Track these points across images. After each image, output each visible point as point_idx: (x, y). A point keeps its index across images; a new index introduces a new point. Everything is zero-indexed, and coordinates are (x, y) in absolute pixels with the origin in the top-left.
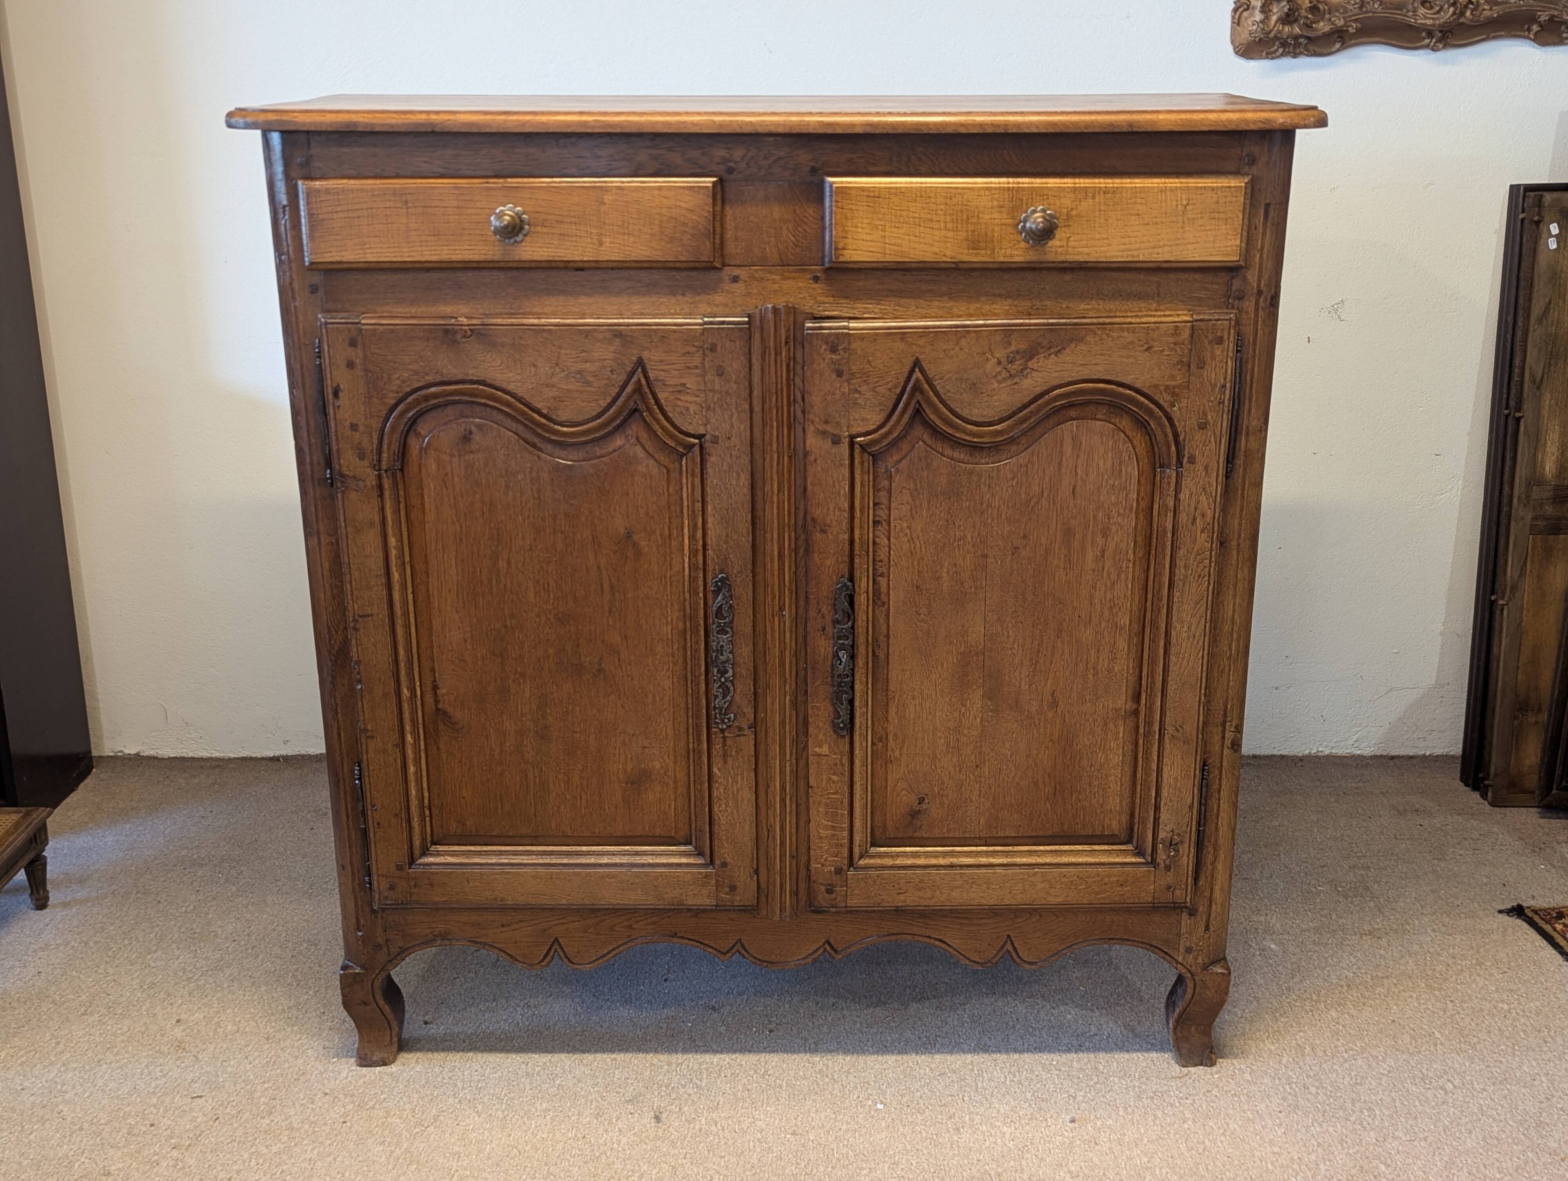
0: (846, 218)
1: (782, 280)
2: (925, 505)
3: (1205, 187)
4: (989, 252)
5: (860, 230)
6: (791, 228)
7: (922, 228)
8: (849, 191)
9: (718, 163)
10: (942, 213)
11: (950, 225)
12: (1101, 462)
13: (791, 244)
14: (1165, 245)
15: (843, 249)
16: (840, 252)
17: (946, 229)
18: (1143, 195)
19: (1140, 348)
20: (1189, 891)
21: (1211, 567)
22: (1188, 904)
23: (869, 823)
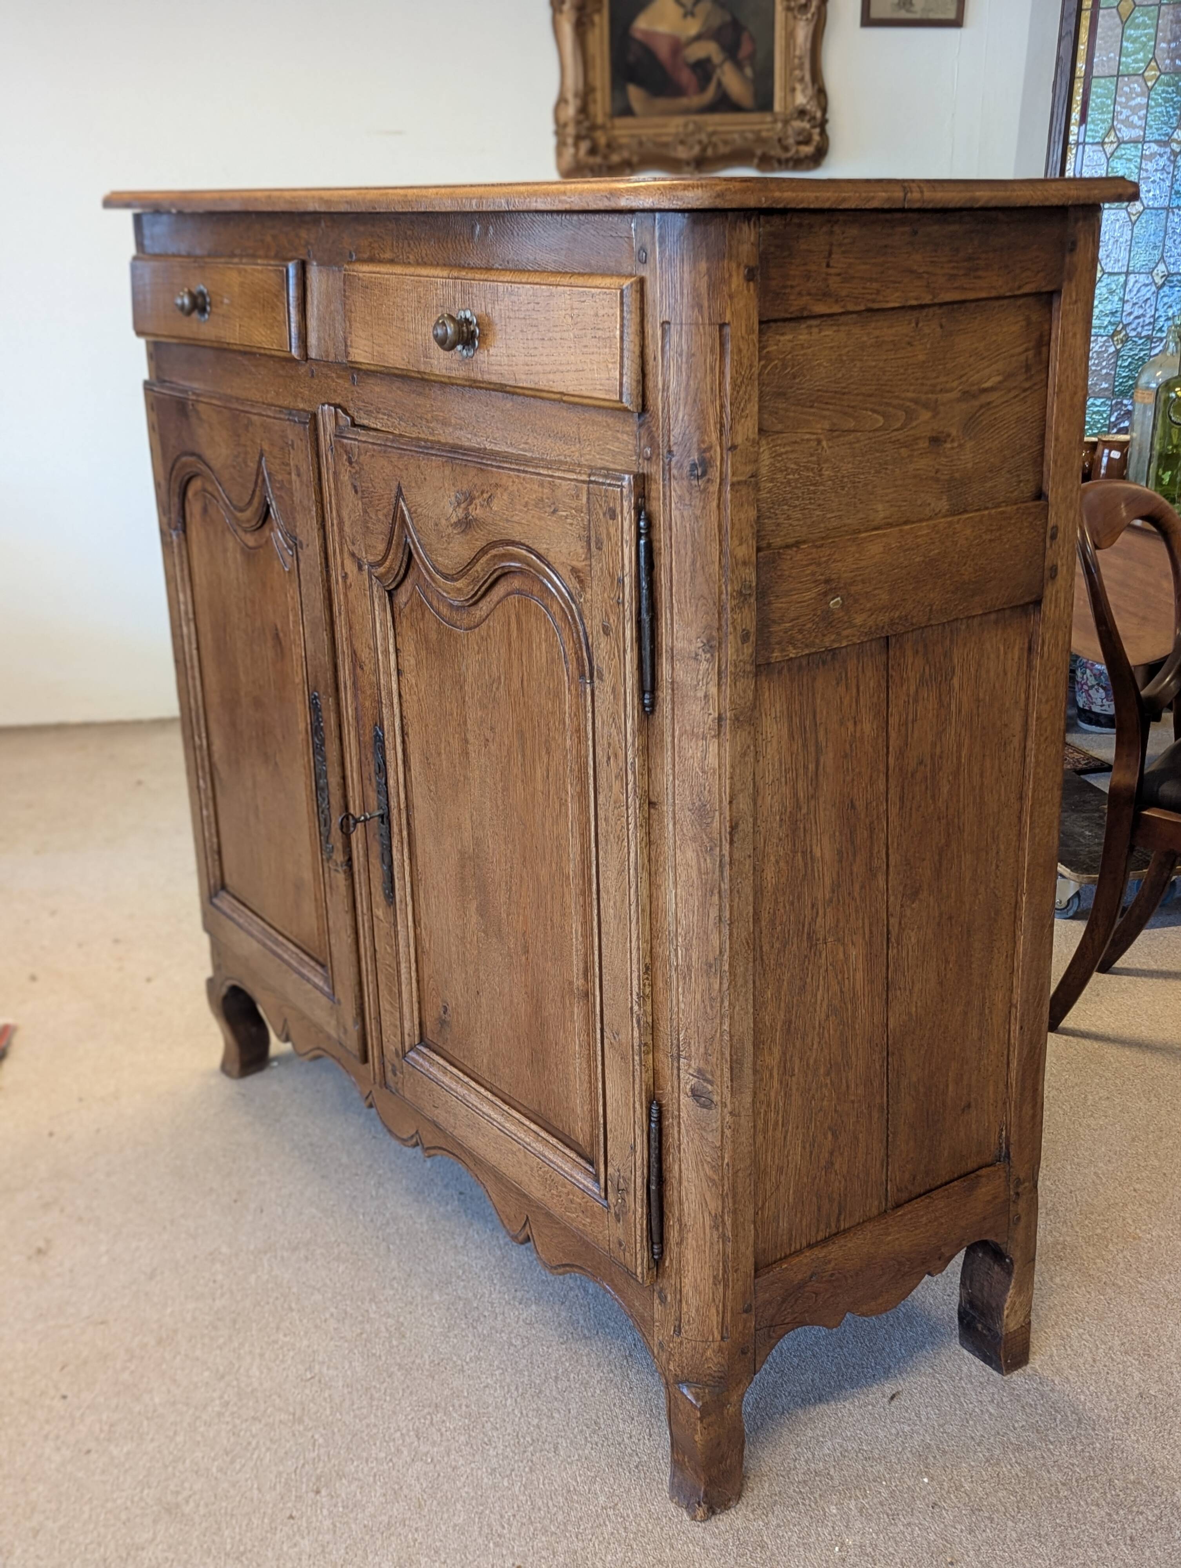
1: (337, 378)
2: (424, 661)
3: (585, 292)
4: (436, 363)
9: (304, 246)
10: (405, 309)
11: (410, 326)
12: (538, 654)
13: (341, 339)
17: (408, 330)
18: (538, 300)
19: (548, 509)
20: (639, 1261)
21: (628, 830)
22: (640, 1280)
23: (416, 1014)
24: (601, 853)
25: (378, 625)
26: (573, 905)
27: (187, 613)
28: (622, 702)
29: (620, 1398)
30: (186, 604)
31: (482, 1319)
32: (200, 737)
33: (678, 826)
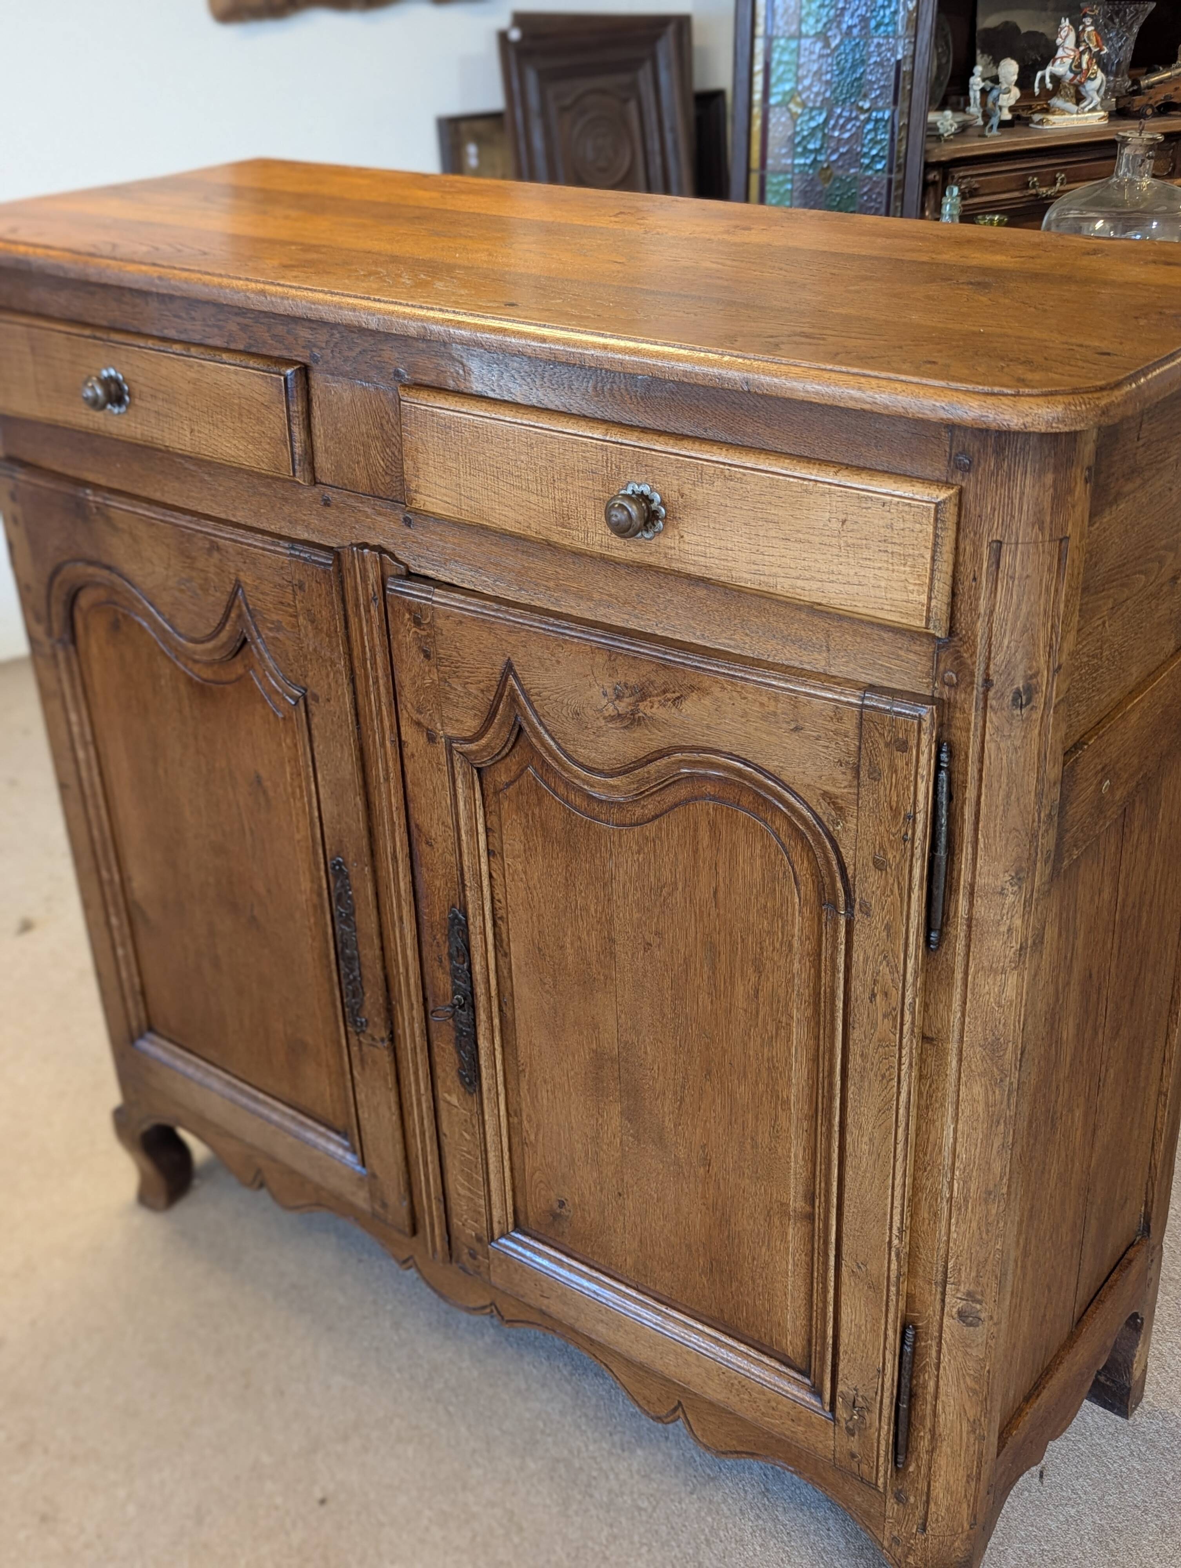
0: (417, 450)
1: (373, 512)
2: (540, 849)
3: (871, 498)
4: (581, 536)
5: (432, 469)
6: (379, 449)
7: (501, 483)
10: (523, 465)
11: (533, 486)
12: (748, 869)
13: (381, 470)
15: (416, 492)
16: (413, 495)
17: (529, 489)
18: (780, 493)
19: (785, 725)
20: (881, 1473)
21: (900, 1070)
22: (881, 1490)
23: (510, 1202)
24: (851, 1089)
25: (461, 804)
26: (793, 1129)
27: (82, 735)
28: (902, 942)
29: (784, 1551)
30: (81, 724)
31: (594, 1483)
32: (109, 870)
33: (965, 1064)
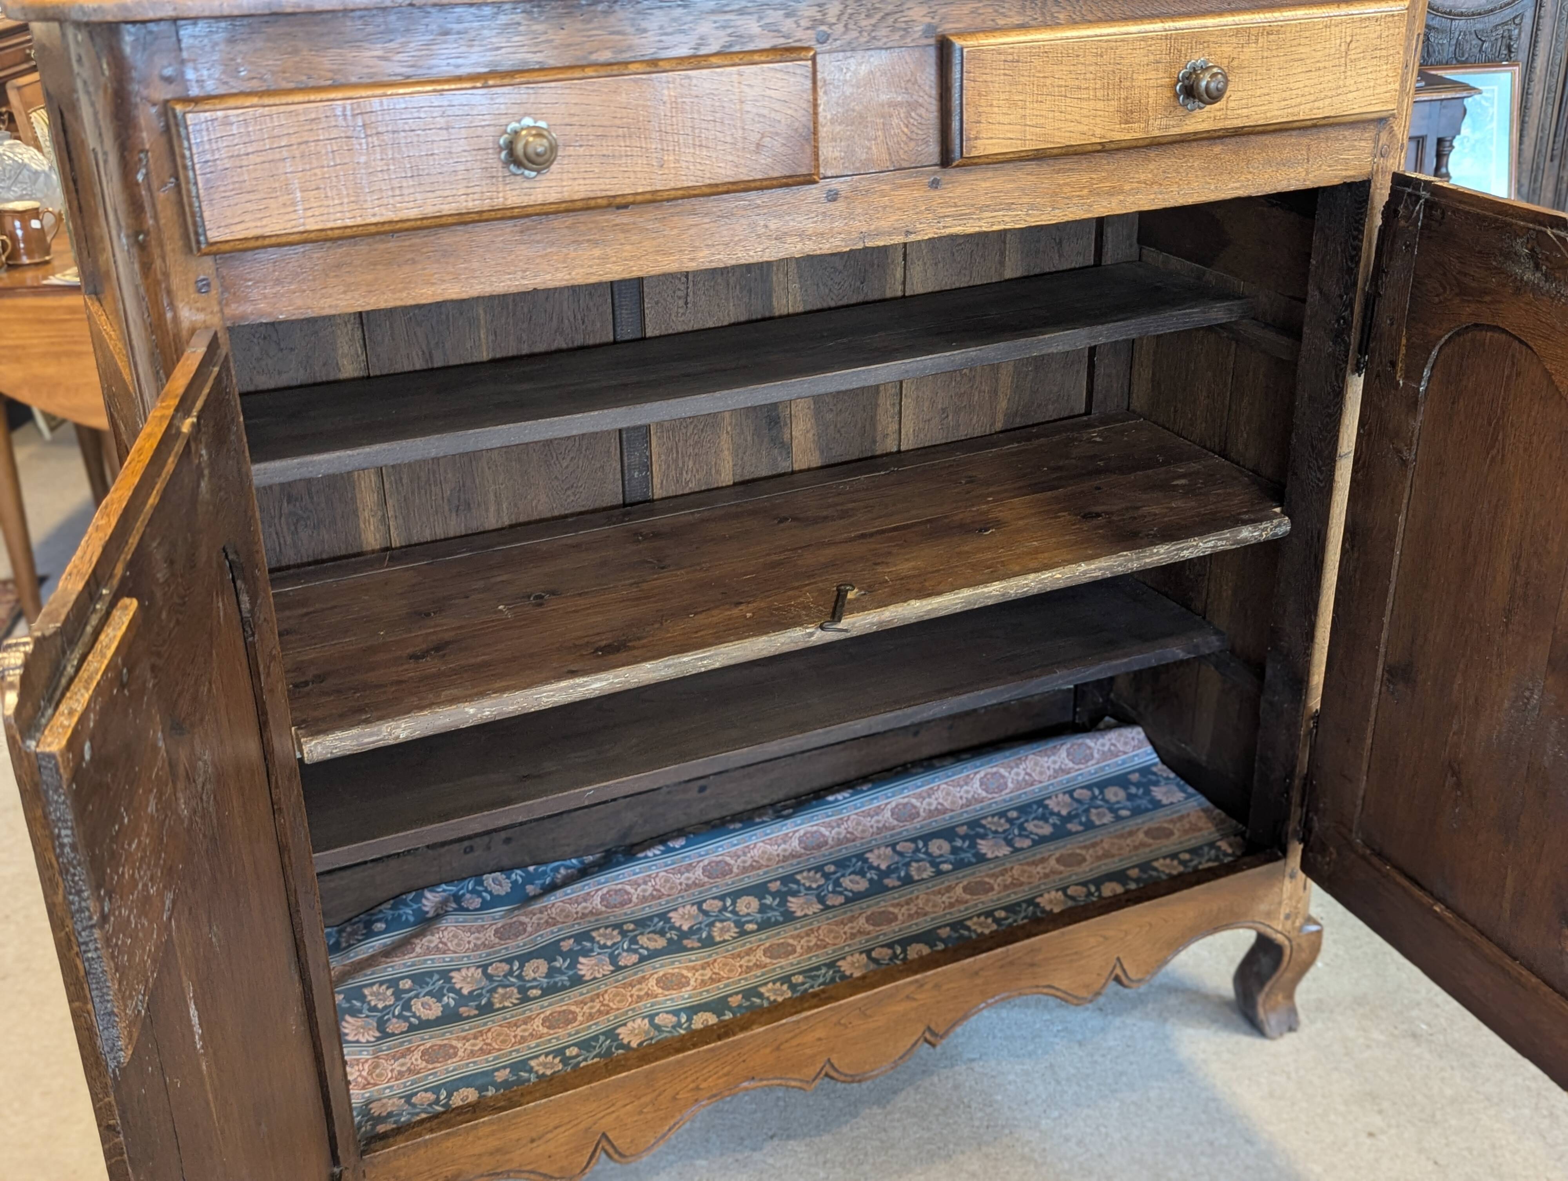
0: (979, 95)
1: (893, 190)
3: (1369, 18)
4: (1142, 125)
5: (996, 110)
6: (902, 115)
7: (1068, 100)
8: (983, 56)
9: (808, 28)
10: (1092, 76)
11: (1100, 94)
13: (904, 138)
14: (1326, 97)
15: (976, 138)
16: (972, 143)
17: (1096, 99)
18: (1307, 34)
